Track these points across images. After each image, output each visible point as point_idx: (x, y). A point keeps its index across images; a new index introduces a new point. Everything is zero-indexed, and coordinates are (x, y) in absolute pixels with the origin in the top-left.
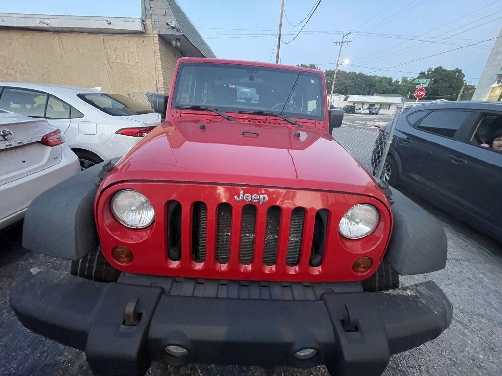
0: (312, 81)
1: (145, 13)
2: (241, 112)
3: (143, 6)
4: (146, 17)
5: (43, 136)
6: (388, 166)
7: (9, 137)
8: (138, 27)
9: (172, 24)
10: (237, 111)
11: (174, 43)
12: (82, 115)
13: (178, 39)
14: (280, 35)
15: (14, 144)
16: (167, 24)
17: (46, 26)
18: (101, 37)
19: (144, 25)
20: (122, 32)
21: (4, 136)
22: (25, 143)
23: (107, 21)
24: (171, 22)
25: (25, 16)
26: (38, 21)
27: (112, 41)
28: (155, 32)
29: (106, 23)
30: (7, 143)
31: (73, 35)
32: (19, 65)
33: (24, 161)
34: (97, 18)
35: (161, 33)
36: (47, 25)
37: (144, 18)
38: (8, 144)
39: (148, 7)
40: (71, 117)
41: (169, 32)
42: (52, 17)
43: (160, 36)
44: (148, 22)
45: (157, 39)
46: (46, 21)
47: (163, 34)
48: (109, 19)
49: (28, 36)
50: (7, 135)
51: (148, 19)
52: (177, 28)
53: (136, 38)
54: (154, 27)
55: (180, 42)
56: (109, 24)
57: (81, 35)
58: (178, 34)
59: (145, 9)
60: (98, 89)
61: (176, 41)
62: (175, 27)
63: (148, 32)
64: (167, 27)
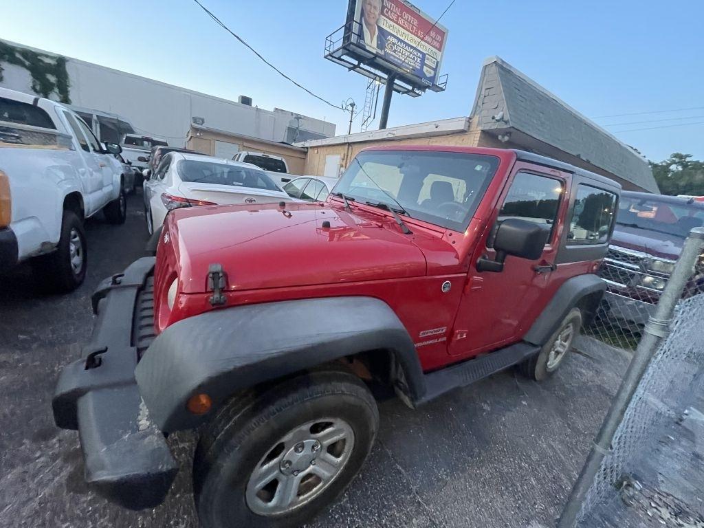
1: (476, 108)
3: (476, 103)
4: (474, 114)
8: (462, 127)
9: (498, 117)
10: (366, 203)
11: (500, 137)
13: (507, 133)
16: (493, 118)
17: (392, 136)
18: (428, 140)
19: (469, 122)
21: (249, 201)
23: (435, 124)
28: (480, 128)
29: (434, 127)
31: (409, 141)
35: (486, 128)
37: (472, 116)
39: (480, 104)
41: (495, 126)
43: (483, 132)
44: (476, 120)
45: (479, 135)
46: (394, 132)
47: (488, 129)
48: (437, 123)
49: (381, 145)
51: (476, 116)
52: (505, 119)
54: (479, 124)
55: (508, 135)
56: (437, 127)
58: (505, 127)
59: (476, 106)
61: (503, 136)
62: (503, 118)
63: (471, 129)
64: (493, 120)
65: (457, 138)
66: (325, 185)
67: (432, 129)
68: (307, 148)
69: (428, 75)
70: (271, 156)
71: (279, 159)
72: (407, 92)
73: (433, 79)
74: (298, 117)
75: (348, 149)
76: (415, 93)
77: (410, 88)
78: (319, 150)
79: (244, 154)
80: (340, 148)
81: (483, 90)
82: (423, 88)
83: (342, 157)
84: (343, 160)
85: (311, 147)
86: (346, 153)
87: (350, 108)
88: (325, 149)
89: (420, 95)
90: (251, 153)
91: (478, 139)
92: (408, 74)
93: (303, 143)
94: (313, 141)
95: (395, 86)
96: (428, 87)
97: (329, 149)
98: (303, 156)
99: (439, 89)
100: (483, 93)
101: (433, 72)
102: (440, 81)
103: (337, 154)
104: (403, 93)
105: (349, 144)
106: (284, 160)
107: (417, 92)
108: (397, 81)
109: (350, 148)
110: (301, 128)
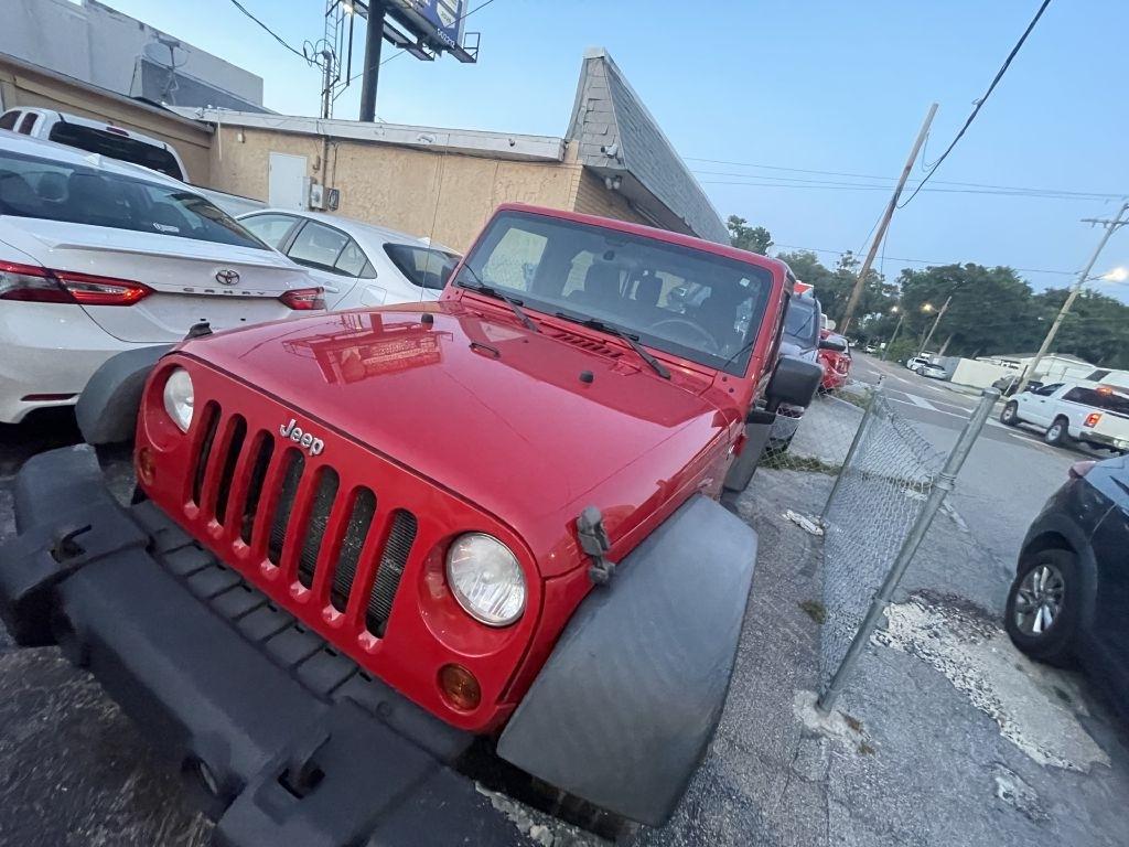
0: (745, 282)
1: (574, 129)
2: (560, 316)
3: (574, 120)
4: (572, 137)
5: (287, 292)
6: (1058, 586)
7: (235, 280)
8: (554, 153)
9: (611, 151)
10: (554, 313)
11: (608, 181)
12: (375, 276)
13: (618, 177)
15: (237, 292)
16: (603, 150)
17: (427, 143)
18: (495, 163)
19: (565, 149)
20: (526, 158)
21: (226, 277)
22: (252, 294)
23: (510, 140)
24: (610, 146)
25: (410, 129)
26: (420, 135)
27: (508, 172)
28: (581, 161)
29: (508, 143)
30: (228, 288)
31: (459, 158)
32: (380, 196)
33: (243, 319)
34: (497, 135)
35: (591, 164)
36: (430, 142)
37: (568, 138)
38: (229, 290)
39: (581, 121)
41: (604, 164)
42: (439, 131)
43: (586, 169)
44: (574, 146)
45: (580, 172)
46: (431, 136)
47: (593, 165)
48: (513, 138)
49: (404, 156)
50: (232, 277)
51: (574, 140)
52: (619, 156)
53: (546, 170)
54: (580, 154)
55: (620, 182)
56: (512, 145)
57: (467, 159)
58: (618, 167)
59: (575, 124)
60: (426, 242)
61: (613, 180)
62: (616, 154)
63: (568, 161)
64: (602, 154)
65: (546, 171)
66: (351, 239)
67: (502, 146)
68: (214, 125)
69: (445, 23)
70: (133, 135)
71: (160, 144)
72: (408, 45)
73: (454, 33)
74: (173, 44)
75: (326, 150)
76: (423, 52)
77: (414, 40)
78: (249, 135)
79: (47, 118)
80: (306, 143)
81: (586, 99)
82: (438, 47)
83: (314, 162)
84: (316, 168)
85: (223, 125)
86: (322, 157)
87: (321, 59)
88: (263, 136)
89: (433, 59)
90: (70, 119)
91: (579, 178)
92: (410, 10)
93: (199, 109)
94: (229, 112)
95: (386, 29)
96: (448, 48)
97: (275, 140)
98: (203, 143)
99: (467, 58)
100: (585, 104)
101: (453, 20)
102: (468, 42)
103: (298, 153)
104: (400, 45)
105: (328, 139)
106: (170, 149)
107: (426, 50)
108: (388, 18)
109: (331, 147)
110: (179, 70)
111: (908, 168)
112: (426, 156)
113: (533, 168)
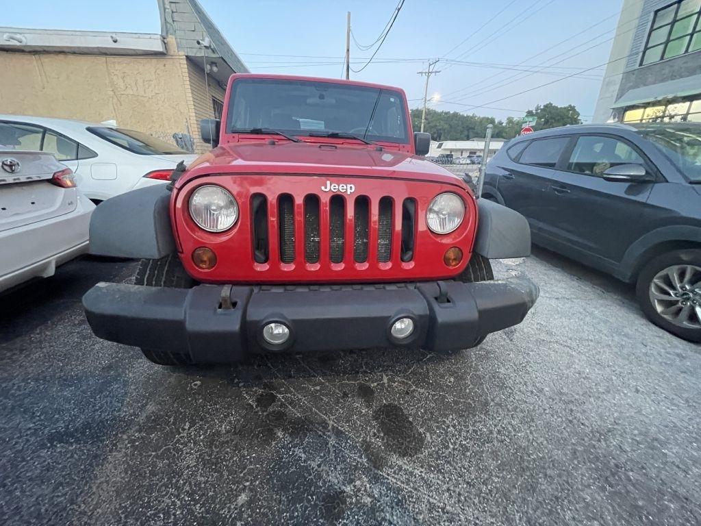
0: (392, 100)
1: (166, 27)
3: (163, 19)
4: (167, 33)
5: (55, 174)
7: (16, 168)
8: (156, 47)
9: (206, 43)
11: (208, 68)
12: (95, 155)
13: (213, 63)
14: (348, 62)
16: (199, 43)
17: (18, 44)
18: (103, 59)
19: (165, 43)
20: (133, 52)
21: (11, 166)
22: (34, 179)
23: (112, 37)
24: (203, 40)
26: (6, 36)
27: (119, 65)
28: (182, 53)
29: (111, 40)
30: (14, 176)
31: (61, 57)
33: (33, 203)
34: (97, 34)
35: (190, 54)
36: (21, 42)
37: (164, 34)
38: (16, 177)
39: (170, 20)
40: (79, 157)
41: (201, 54)
42: (28, 31)
43: (187, 57)
44: (171, 39)
45: (185, 62)
46: (18, 36)
47: (193, 55)
48: (114, 35)
50: (14, 165)
51: (170, 36)
52: (212, 47)
54: (179, 47)
55: (216, 66)
56: (115, 41)
57: (71, 57)
58: (214, 56)
59: (165, 23)
61: (211, 65)
62: (210, 46)
63: (171, 53)
64: (199, 46)
65: (154, 61)
67: (106, 43)
91: (185, 66)
100: (167, 7)
111: (348, 50)
112: (18, 56)
113: (143, 60)
